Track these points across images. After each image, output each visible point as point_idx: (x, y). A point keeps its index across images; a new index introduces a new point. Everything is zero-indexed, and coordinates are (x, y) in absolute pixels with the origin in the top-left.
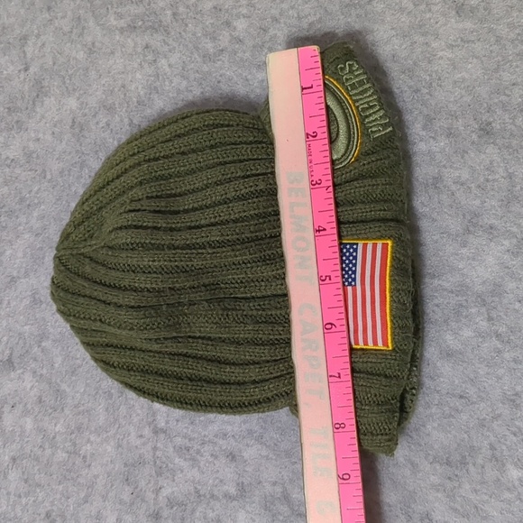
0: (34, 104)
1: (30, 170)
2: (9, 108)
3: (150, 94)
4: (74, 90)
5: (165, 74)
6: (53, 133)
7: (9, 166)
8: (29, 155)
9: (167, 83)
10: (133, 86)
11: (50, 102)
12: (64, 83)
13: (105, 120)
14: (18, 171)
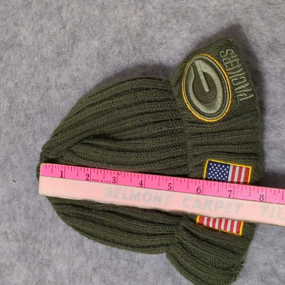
0: (72, 47)
1: (77, 89)
2: (58, 54)
3: (144, 28)
4: (96, 35)
5: (151, 14)
6: (87, 64)
7: (63, 89)
8: (74, 80)
9: (153, 19)
10: (132, 25)
11: (82, 45)
12: (89, 31)
13: (118, 50)
14: (69, 91)
